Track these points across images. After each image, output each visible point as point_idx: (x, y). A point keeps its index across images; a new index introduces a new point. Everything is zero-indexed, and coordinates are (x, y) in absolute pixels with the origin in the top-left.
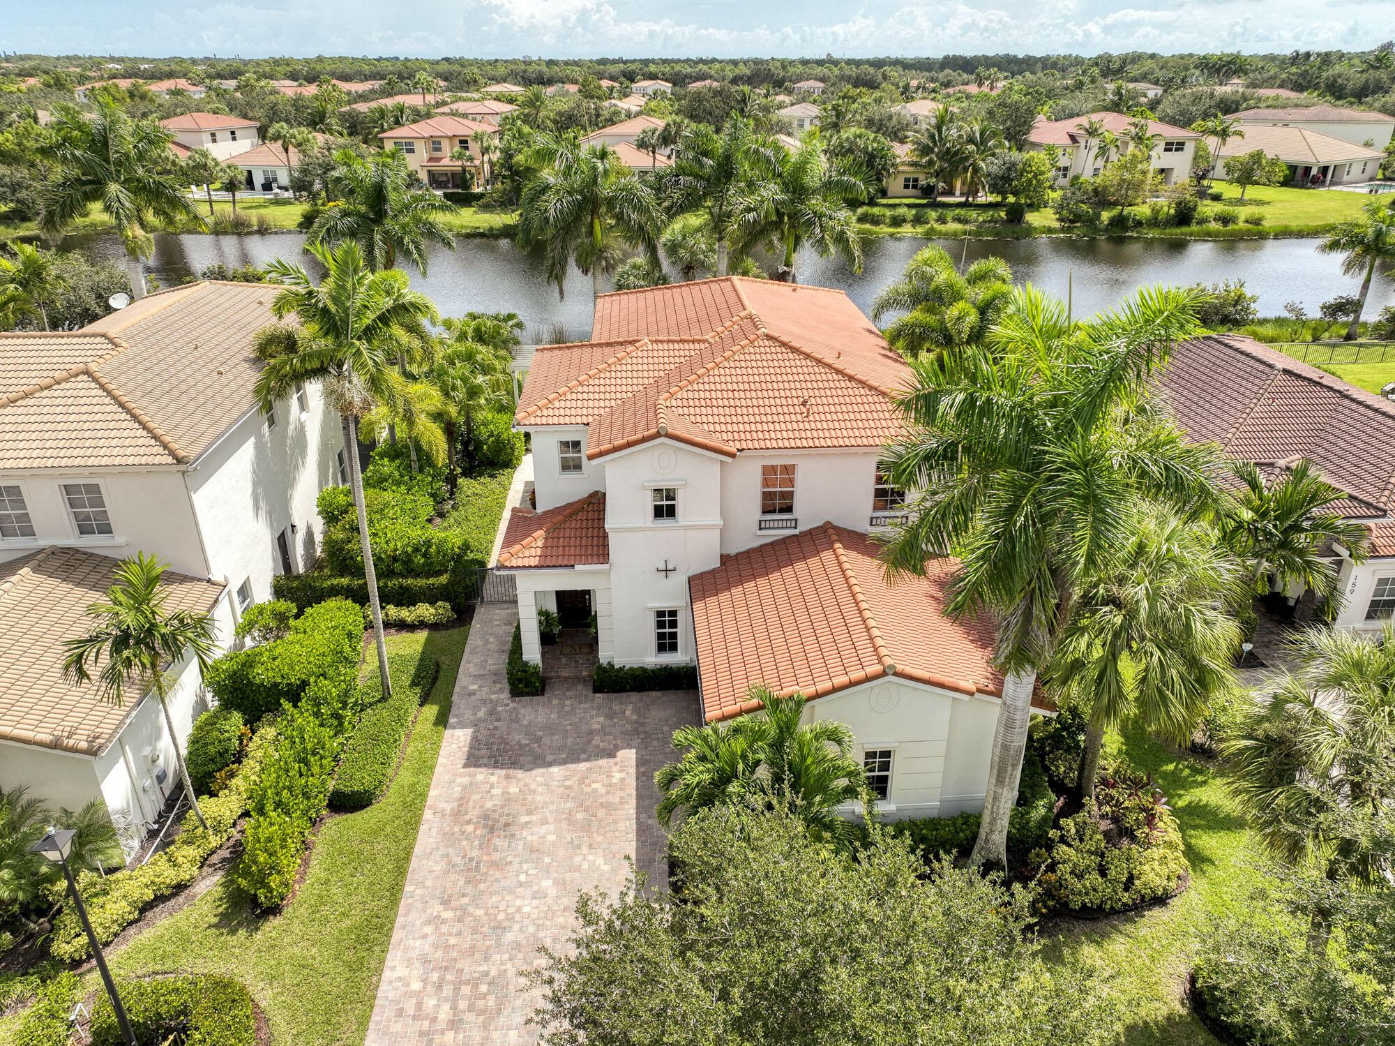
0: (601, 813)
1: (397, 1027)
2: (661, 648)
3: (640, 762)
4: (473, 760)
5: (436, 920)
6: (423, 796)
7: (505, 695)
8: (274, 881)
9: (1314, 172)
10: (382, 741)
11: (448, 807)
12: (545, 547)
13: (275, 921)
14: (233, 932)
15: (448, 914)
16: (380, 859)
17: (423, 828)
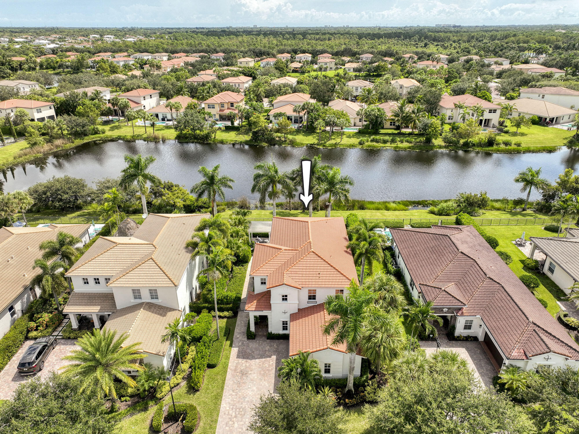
0: (267, 372)
1: (224, 417)
2: (284, 329)
3: (277, 359)
4: (238, 357)
5: (231, 395)
6: (228, 365)
7: (246, 339)
8: (198, 385)
9: (548, 120)
10: (218, 351)
11: (233, 368)
12: (256, 305)
13: (198, 393)
14: (190, 394)
15: (234, 394)
16: (219, 380)
17: (228, 373)
